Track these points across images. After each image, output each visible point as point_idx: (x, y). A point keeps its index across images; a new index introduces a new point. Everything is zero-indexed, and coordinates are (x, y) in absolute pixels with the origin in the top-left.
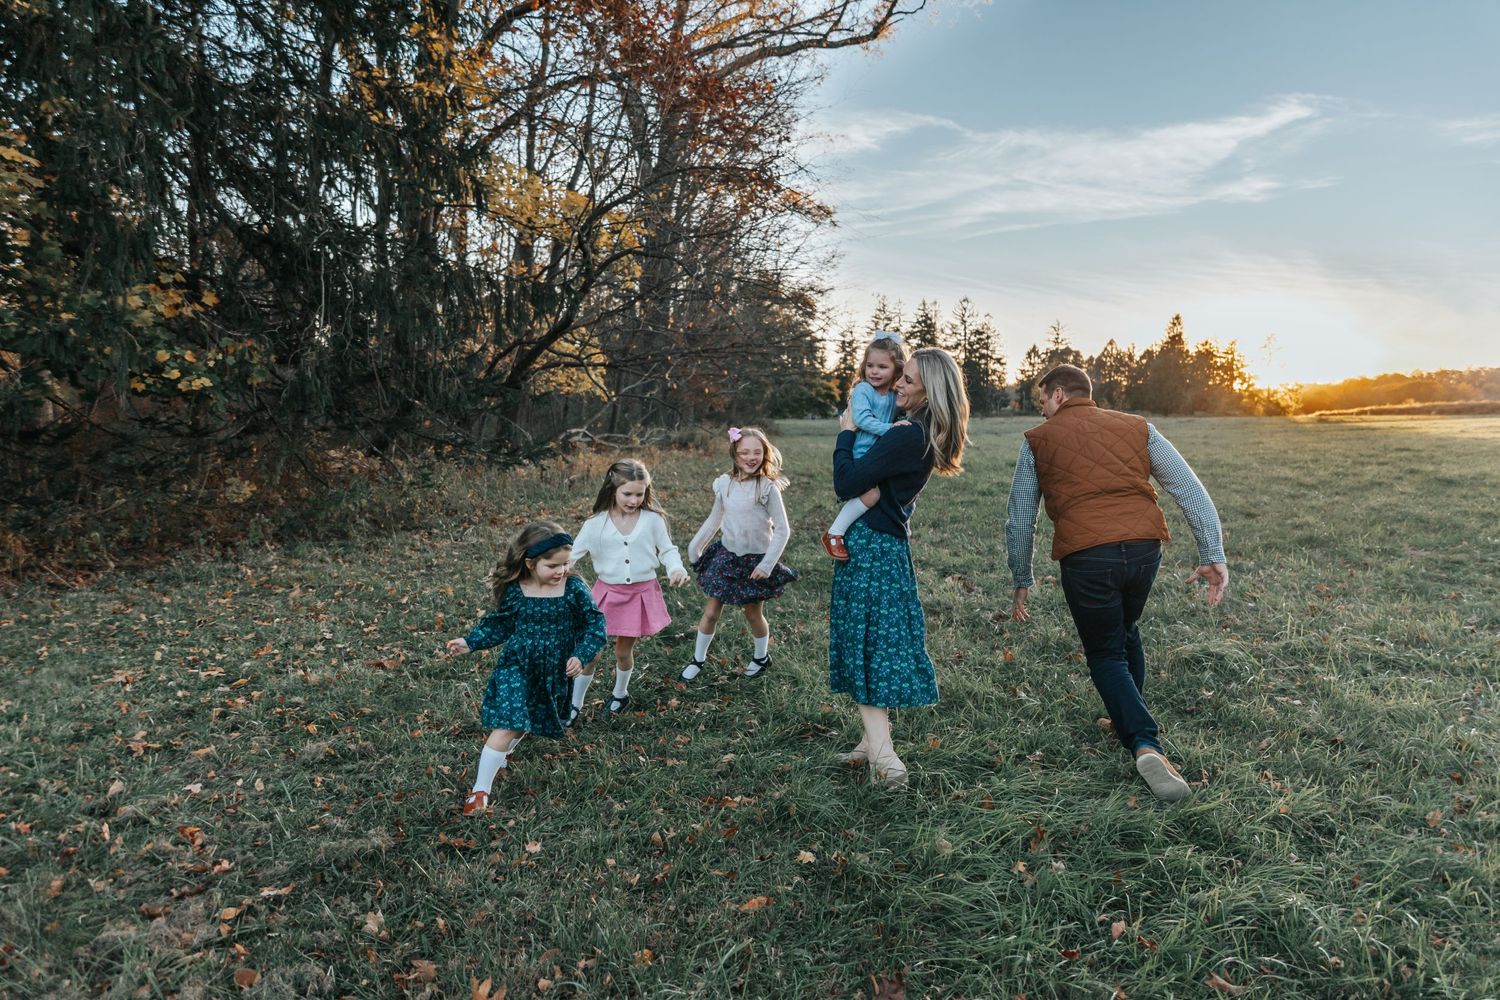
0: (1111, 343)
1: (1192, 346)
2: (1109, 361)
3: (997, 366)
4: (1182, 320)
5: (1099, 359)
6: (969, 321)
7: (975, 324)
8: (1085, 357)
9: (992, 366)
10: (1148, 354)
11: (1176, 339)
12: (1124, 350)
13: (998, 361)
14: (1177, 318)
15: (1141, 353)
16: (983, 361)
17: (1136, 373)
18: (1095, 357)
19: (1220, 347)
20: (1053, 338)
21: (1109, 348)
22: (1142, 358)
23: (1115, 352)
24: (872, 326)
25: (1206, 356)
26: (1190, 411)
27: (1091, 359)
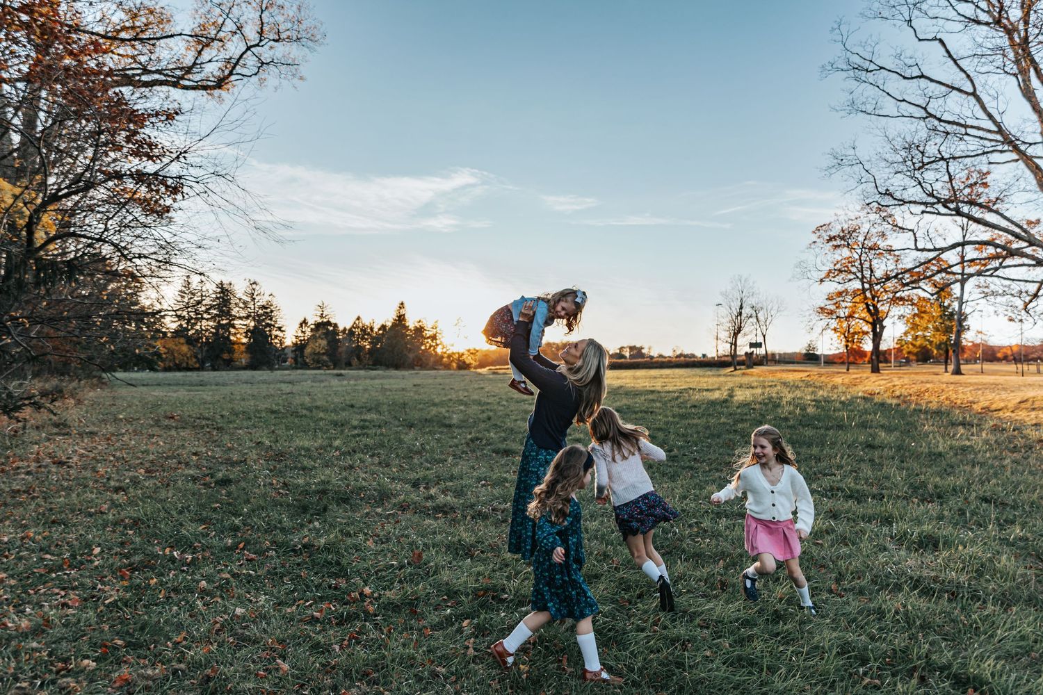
0: (358, 318)
1: (411, 323)
2: (358, 331)
3: (278, 333)
4: (405, 305)
5: (350, 330)
6: (257, 298)
7: (262, 301)
8: (341, 328)
9: (275, 332)
10: (383, 327)
11: (401, 318)
12: (367, 323)
13: (279, 328)
14: (402, 304)
15: (379, 326)
16: (268, 329)
17: (376, 340)
18: (348, 328)
19: (428, 325)
20: (319, 313)
21: (357, 322)
22: (379, 329)
23: (361, 325)
24: (179, 299)
25: (419, 330)
26: (411, 367)
27: (345, 329)
